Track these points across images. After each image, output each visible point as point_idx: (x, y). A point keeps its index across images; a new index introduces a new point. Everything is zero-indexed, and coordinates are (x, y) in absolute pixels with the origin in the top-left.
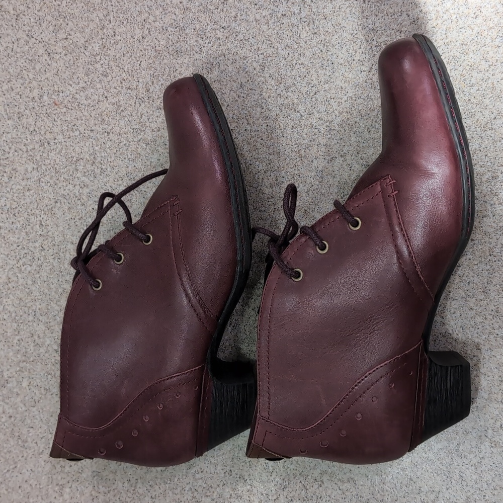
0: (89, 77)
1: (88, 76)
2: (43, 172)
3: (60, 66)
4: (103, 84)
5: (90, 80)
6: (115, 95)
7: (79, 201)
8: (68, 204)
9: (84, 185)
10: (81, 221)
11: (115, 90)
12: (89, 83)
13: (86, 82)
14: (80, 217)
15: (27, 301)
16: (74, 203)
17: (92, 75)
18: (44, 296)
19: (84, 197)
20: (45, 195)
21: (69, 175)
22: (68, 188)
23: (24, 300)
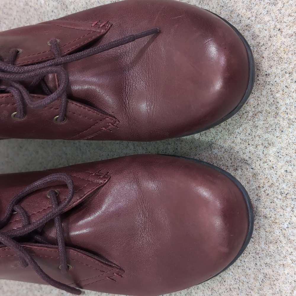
0: (253, 11)
1: (250, 9)
2: (213, 136)
3: (213, 8)
4: (273, 15)
5: (254, 14)
6: (291, 24)
7: (266, 164)
8: (251, 170)
9: (268, 143)
10: (272, 189)
11: (290, 18)
12: (253, 18)
13: (249, 18)
14: (270, 184)
15: (220, 291)
16: (259, 167)
17: (256, 7)
18: (241, 284)
19: (271, 158)
20: (221, 163)
21: (247, 134)
22: (248, 150)
23: (217, 290)
